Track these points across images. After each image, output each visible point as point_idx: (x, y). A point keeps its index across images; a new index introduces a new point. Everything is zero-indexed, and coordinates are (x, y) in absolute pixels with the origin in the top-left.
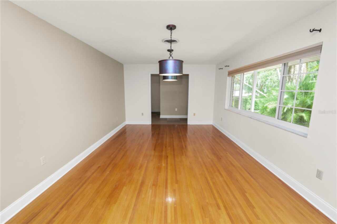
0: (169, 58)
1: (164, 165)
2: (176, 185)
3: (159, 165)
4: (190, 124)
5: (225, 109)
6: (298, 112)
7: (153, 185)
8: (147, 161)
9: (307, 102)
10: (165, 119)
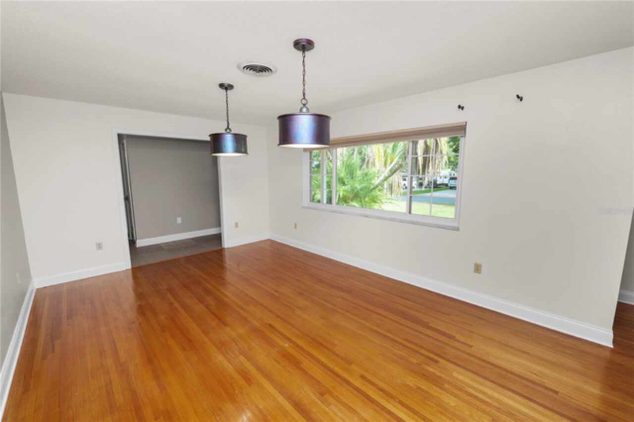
0: (301, 110)
1: (287, 345)
2: (353, 367)
3: (277, 349)
4: (230, 246)
5: (303, 207)
6: (348, 201)
7: (322, 394)
8: (242, 358)
9: (356, 188)
10: (158, 248)
